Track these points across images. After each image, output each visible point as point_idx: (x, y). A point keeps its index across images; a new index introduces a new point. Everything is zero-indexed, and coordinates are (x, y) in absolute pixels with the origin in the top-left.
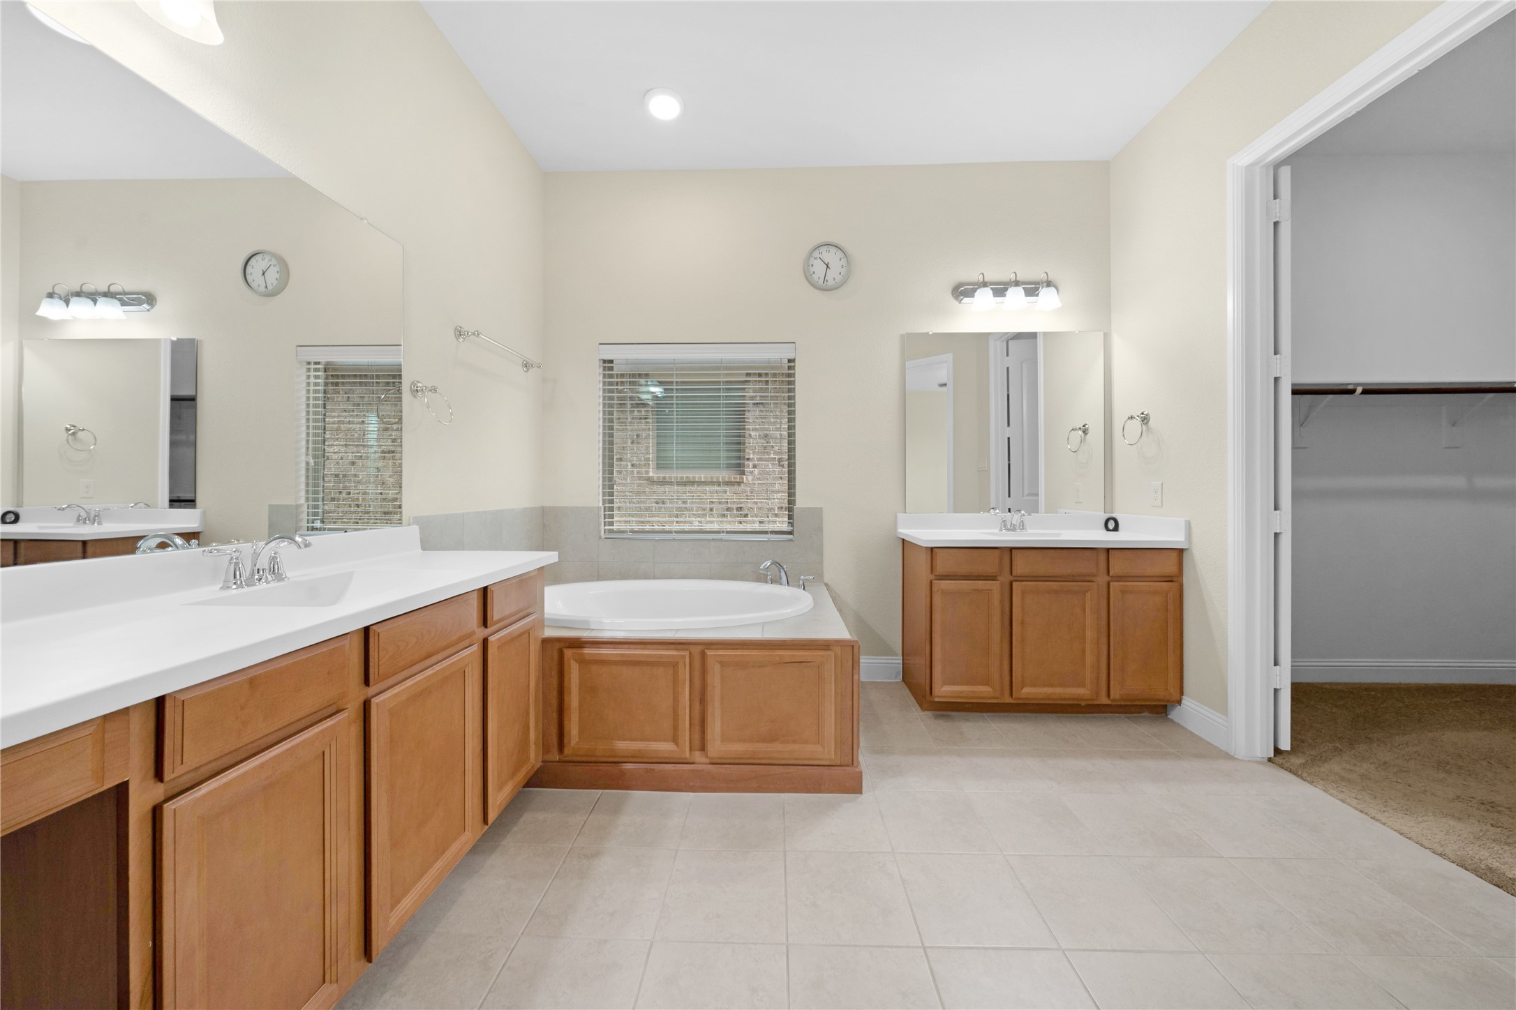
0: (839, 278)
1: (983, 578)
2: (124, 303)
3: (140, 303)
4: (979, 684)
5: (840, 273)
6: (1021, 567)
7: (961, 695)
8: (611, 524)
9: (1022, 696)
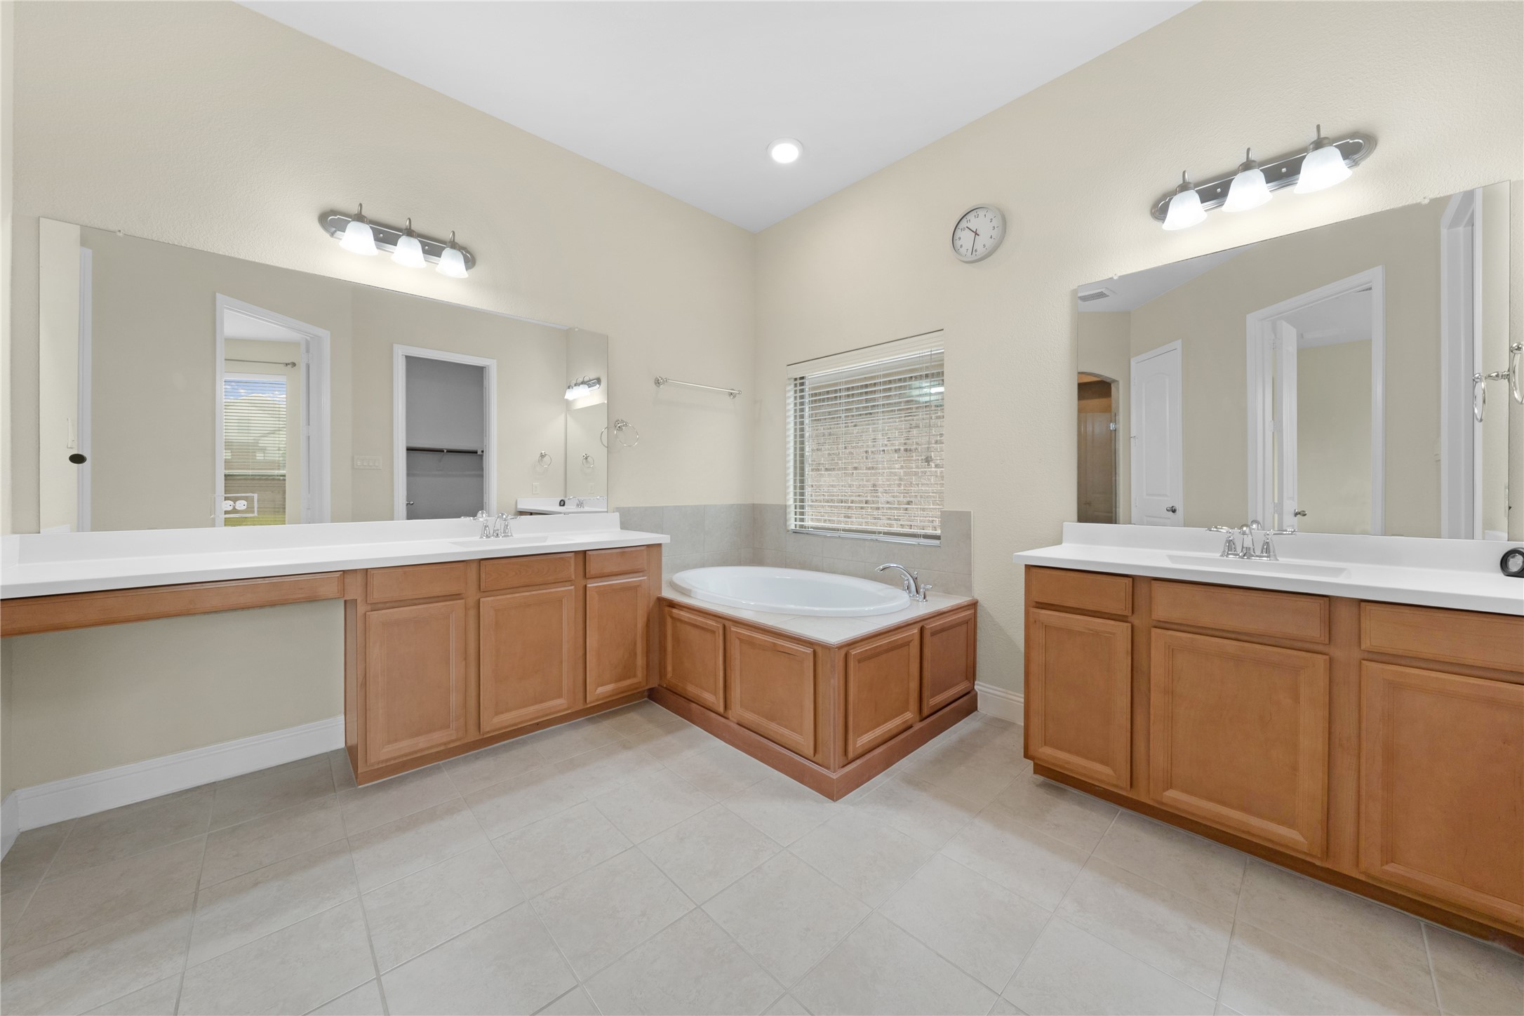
0: (990, 243)
1: (1107, 616)
2: (590, 386)
3: (594, 385)
4: (1094, 760)
5: (991, 237)
6: (1163, 607)
7: (1066, 766)
8: (802, 520)
9: (1164, 800)
